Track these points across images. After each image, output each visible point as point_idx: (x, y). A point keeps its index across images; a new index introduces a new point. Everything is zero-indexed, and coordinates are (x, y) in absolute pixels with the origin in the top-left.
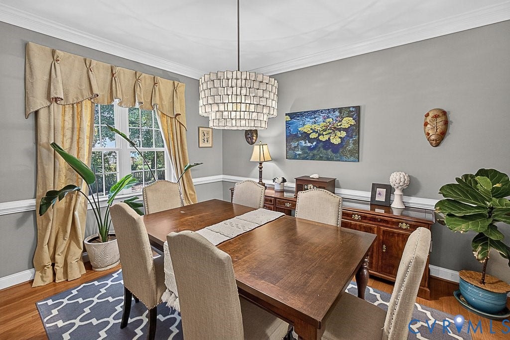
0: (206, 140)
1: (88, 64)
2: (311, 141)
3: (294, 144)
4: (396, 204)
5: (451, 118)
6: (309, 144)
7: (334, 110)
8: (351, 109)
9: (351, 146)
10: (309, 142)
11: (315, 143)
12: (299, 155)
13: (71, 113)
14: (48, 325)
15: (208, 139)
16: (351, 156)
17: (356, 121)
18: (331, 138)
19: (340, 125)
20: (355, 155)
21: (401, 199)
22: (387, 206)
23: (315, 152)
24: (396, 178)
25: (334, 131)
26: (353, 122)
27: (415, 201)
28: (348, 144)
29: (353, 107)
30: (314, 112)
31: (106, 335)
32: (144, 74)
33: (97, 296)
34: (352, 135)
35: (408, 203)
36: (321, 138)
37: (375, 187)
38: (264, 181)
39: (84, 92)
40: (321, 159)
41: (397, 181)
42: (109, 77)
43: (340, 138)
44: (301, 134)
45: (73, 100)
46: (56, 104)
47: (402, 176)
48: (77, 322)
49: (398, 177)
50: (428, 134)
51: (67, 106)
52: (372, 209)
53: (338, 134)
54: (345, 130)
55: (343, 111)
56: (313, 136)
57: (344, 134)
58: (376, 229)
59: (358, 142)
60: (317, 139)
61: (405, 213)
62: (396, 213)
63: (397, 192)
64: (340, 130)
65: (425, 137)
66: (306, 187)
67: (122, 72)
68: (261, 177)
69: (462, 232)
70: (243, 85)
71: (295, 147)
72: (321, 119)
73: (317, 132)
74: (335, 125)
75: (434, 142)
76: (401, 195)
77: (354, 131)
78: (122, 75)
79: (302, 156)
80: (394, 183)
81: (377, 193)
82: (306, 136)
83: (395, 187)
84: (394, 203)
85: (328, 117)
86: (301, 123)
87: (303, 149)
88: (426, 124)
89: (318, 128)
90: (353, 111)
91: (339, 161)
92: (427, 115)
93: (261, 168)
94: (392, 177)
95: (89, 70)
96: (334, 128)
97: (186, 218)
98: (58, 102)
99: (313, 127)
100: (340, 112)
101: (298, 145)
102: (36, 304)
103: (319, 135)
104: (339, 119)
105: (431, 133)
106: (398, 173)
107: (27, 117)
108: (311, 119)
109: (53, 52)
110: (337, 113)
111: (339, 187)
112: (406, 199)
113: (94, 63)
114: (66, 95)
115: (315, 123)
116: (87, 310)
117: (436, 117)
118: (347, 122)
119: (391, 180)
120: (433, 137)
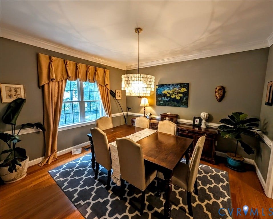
0: (119, 96)
1: (65, 62)
2: (167, 97)
3: (160, 99)
4: (203, 126)
5: (226, 90)
6: (166, 99)
7: (178, 84)
8: (185, 84)
9: (185, 101)
10: (166, 98)
11: (169, 99)
12: (162, 103)
13: (58, 85)
14: (56, 180)
15: (120, 95)
16: (185, 105)
17: (187, 90)
18: (176, 97)
19: (180, 91)
20: (186, 104)
21: (205, 124)
22: (199, 126)
23: (169, 103)
24: (203, 115)
25: (177, 94)
26: (186, 90)
27: (211, 124)
28: (183, 100)
29: (186, 83)
30: (169, 85)
31: (83, 183)
32: (91, 66)
33: (75, 168)
34: (185, 96)
35: (208, 125)
36: (172, 96)
37: (195, 118)
38: (146, 115)
39: (64, 76)
40: (171, 106)
41: (204, 116)
42: (75, 68)
43: (180, 97)
44: (163, 94)
45: (59, 80)
46: (52, 82)
47: (205, 114)
48: (69, 178)
49: (204, 115)
50: (217, 97)
51: (56, 82)
52: (194, 128)
53: (179, 95)
54: (182, 93)
55: (182, 85)
56: (168, 95)
57: (181, 95)
58: (194, 137)
59: (187, 99)
60: (170, 97)
61: (207, 129)
62: (203, 130)
63: (203, 121)
64: (180, 93)
65: (215, 98)
66: (165, 118)
67: (81, 65)
68: (145, 113)
69: (227, 138)
70: (141, 80)
71: (160, 100)
72: (172, 88)
73: (170, 94)
74: (178, 91)
75: (219, 100)
76: (205, 122)
77: (186, 94)
78: (81, 67)
79: (164, 104)
80: (202, 117)
81: (196, 121)
82: (165, 96)
83: (203, 119)
84: (202, 125)
85: (175, 87)
86: (163, 89)
87: (164, 101)
88: (216, 92)
89: (170, 92)
90: (186, 85)
91: (179, 107)
92: (216, 88)
93: (144, 109)
94: (201, 114)
95: (66, 65)
96: (178, 92)
97: (115, 133)
98: (53, 81)
99: (168, 91)
100: (180, 85)
101: (161, 99)
102: (48, 172)
103: (171, 95)
104: (180, 88)
105: (218, 96)
106: (204, 113)
107: (40, 88)
108: (167, 88)
109: (50, 58)
110: (179, 86)
111: (179, 118)
112: (207, 124)
113: (69, 62)
114: (56, 77)
115: (169, 90)
116: (72, 174)
117: (220, 89)
118: (183, 90)
119: (201, 116)
120: (218, 98)
